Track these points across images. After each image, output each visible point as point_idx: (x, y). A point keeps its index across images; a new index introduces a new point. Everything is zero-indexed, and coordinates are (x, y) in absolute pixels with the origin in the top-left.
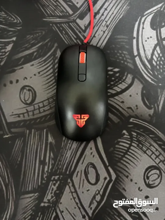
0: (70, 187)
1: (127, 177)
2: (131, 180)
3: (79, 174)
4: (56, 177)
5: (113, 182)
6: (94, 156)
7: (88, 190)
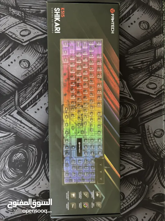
0: (18, 21)
1: (24, 51)
2: (23, 53)
3: (25, 26)
4: (23, 15)
5: (22, 43)
6: (34, 34)
7: (17, 31)
